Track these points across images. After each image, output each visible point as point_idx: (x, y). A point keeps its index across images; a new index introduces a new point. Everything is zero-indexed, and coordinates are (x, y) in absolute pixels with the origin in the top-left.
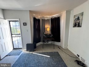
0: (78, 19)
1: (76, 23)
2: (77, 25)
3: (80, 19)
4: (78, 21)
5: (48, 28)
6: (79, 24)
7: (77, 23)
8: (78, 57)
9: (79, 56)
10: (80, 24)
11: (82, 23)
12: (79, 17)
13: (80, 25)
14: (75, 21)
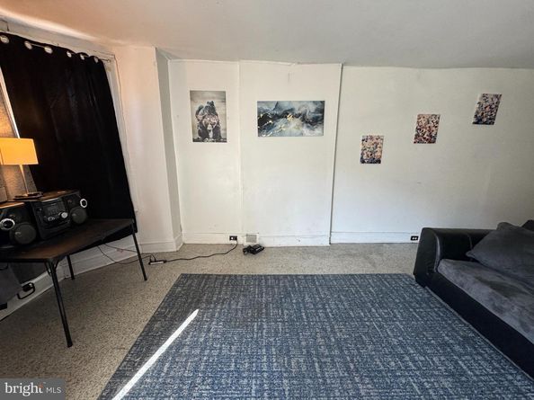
0: (211, 109)
1: (207, 125)
2: (211, 134)
3: (217, 112)
4: (213, 120)
6: (216, 130)
7: (209, 128)
8: (235, 242)
9: (235, 238)
10: (222, 132)
11: (225, 130)
12: (212, 104)
13: (223, 137)
14: (200, 117)
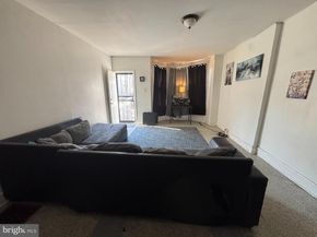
2: (228, 82)
3: (231, 72)
5: (182, 86)
7: (228, 79)
12: (230, 69)
